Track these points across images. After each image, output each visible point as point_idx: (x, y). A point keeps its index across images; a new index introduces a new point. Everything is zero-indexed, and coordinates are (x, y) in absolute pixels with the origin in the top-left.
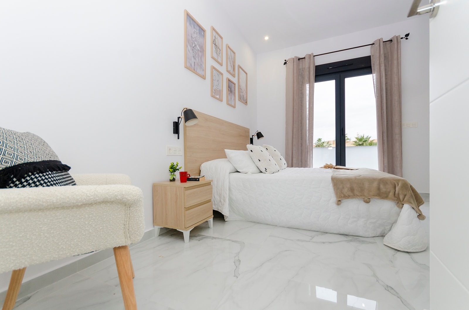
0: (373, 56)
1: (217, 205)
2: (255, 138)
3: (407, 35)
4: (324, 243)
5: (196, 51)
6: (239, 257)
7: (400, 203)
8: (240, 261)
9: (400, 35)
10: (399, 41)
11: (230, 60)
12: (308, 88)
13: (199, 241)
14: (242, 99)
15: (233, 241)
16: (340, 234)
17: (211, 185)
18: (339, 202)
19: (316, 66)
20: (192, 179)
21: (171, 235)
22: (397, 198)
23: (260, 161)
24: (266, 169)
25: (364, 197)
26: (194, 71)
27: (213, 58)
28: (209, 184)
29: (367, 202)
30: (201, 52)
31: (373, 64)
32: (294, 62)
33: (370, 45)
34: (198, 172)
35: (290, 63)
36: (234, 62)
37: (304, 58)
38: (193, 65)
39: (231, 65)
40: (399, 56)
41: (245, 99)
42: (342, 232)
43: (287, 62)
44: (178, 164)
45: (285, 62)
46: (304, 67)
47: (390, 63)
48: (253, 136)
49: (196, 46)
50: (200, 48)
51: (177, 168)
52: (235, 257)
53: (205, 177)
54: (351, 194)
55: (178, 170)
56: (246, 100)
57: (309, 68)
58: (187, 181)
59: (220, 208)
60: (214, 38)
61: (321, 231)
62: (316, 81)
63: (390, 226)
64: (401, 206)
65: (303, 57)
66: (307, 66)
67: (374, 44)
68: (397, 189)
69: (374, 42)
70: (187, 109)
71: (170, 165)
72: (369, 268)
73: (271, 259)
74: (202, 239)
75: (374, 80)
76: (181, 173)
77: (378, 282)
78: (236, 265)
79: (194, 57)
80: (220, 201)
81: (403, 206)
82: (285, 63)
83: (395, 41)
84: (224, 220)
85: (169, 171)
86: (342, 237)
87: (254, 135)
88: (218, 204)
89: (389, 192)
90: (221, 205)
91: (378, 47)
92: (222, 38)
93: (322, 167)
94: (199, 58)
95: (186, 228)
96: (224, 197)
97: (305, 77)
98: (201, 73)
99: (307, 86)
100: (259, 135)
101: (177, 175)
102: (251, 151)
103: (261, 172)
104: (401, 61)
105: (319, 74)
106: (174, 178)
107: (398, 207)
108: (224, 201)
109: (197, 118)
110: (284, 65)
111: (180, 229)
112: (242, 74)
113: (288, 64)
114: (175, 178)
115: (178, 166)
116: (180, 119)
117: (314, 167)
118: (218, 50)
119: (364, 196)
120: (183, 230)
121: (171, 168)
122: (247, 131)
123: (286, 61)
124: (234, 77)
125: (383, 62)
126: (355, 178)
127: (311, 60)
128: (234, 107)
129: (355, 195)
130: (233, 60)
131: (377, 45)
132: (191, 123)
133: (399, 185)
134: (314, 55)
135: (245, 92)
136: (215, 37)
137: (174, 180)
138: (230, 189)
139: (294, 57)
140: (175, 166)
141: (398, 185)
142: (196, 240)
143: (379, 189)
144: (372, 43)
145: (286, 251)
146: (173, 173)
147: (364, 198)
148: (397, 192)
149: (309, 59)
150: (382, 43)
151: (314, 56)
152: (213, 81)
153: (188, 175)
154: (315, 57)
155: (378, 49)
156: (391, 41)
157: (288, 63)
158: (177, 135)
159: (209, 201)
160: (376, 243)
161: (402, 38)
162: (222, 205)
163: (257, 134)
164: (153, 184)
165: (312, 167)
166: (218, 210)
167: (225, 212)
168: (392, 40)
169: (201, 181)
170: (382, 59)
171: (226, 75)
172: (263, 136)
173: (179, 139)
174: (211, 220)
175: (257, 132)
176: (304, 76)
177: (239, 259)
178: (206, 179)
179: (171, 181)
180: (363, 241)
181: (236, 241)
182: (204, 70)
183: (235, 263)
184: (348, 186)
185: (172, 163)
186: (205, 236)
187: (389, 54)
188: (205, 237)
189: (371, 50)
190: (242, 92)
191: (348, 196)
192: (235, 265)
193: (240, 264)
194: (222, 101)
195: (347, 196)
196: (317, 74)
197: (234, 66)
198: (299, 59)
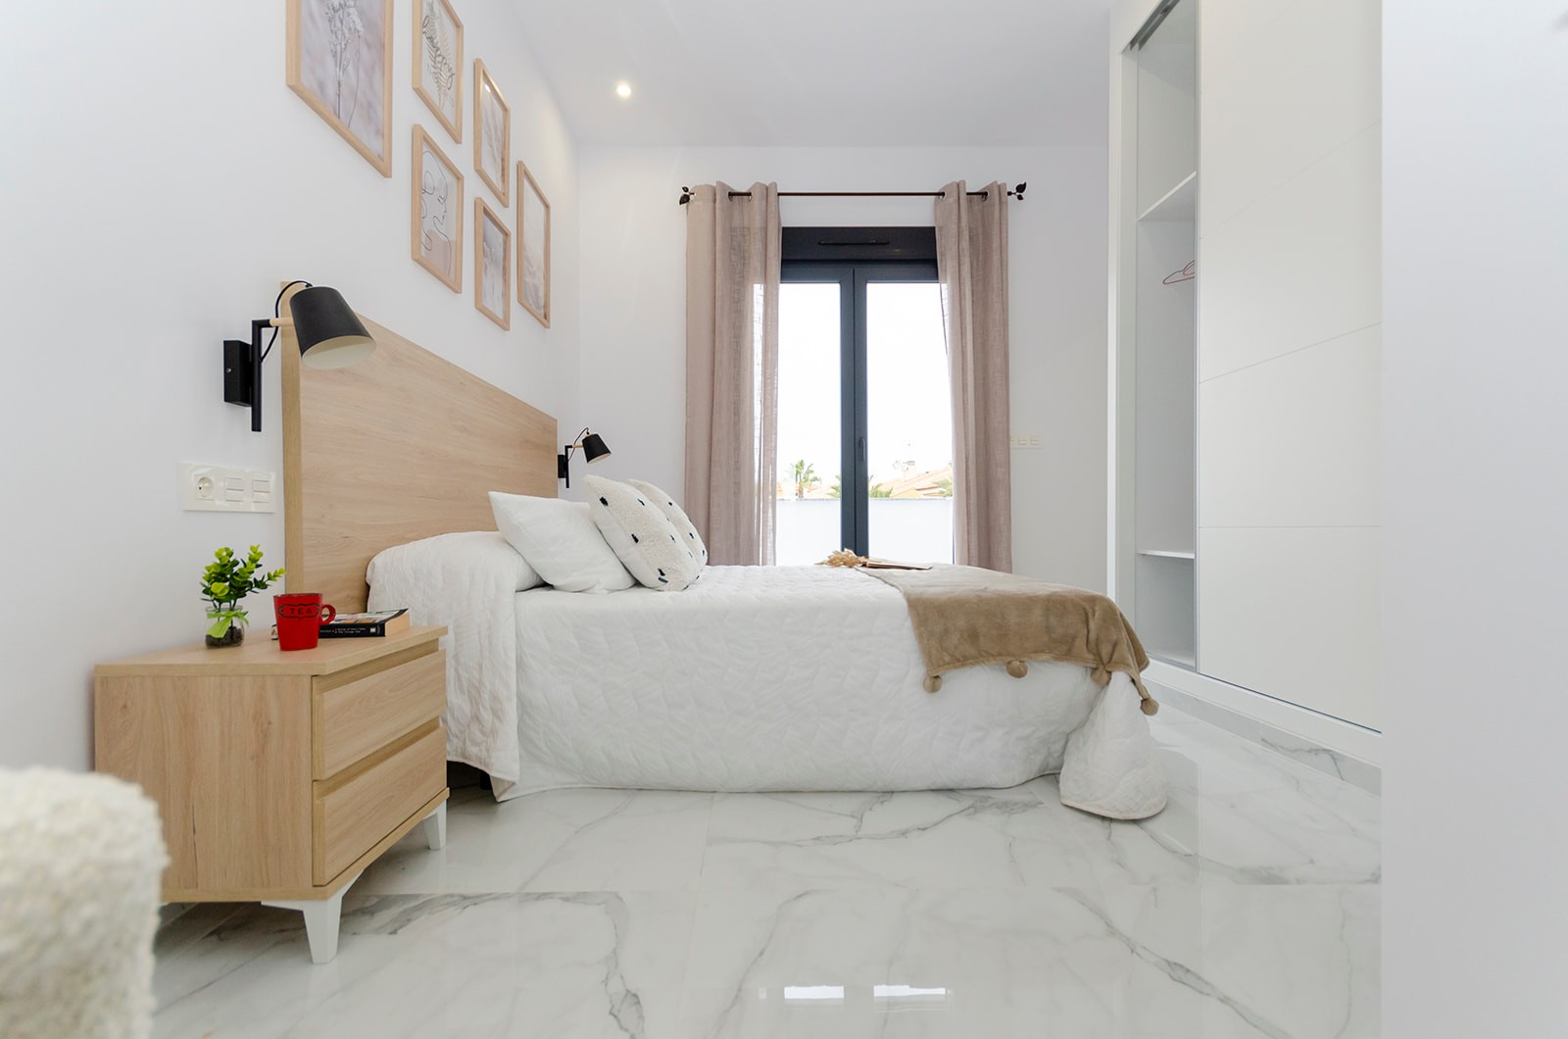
0: (941, 229)
1: (457, 737)
2: (578, 457)
3: (1021, 188)
4: (904, 833)
5: (346, 32)
6: (622, 977)
7: (1101, 667)
8: (635, 995)
9: (1005, 184)
10: (1003, 200)
11: (490, 130)
12: (762, 298)
13: (394, 932)
14: (531, 301)
15: (566, 899)
16: (932, 790)
17: (437, 650)
18: (934, 683)
19: (784, 228)
20: (340, 631)
21: (216, 932)
22: (1093, 654)
23: (636, 540)
24: (662, 574)
25: (1009, 659)
26: (334, 120)
27: (420, 92)
28: (428, 647)
29: (1018, 674)
30: (369, 46)
31: (942, 255)
32: (715, 201)
33: (933, 197)
34: (357, 592)
35: (701, 203)
36: (505, 146)
37: (749, 194)
38: (331, 90)
39: (493, 151)
40: (1004, 243)
41: (542, 303)
42: (939, 783)
43: (691, 197)
44: (261, 555)
45: (685, 195)
46: (746, 223)
47: (981, 258)
48: (567, 447)
49: (346, 9)
50: (363, 26)
51: (253, 576)
52: (606, 982)
53: (408, 615)
54: (970, 650)
55: (261, 585)
56: (546, 306)
57: (765, 229)
58: (320, 641)
59: (473, 750)
60: (426, 11)
61: (875, 788)
62: (785, 277)
63: (1062, 743)
64: (1105, 676)
65: (744, 191)
66: (758, 223)
67: (943, 194)
68: (1092, 625)
69: (944, 188)
70: (308, 285)
71: (210, 564)
72: (1083, 904)
73: (761, 954)
74: (405, 919)
75: (945, 302)
76: (285, 604)
77: (1138, 954)
78: (627, 1030)
79: (335, 56)
80: (477, 718)
81: (1110, 679)
82: (685, 200)
83: (994, 196)
84: (495, 798)
85: (207, 591)
86: (942, 798)
87: (571, 447)
88: (462, 732)
89: (1074, 638)
90: (480, 735)
91: (956, 206)
92: (458, 25)
93: (822, 563)
94: (362, 74)
95: (319, 887)
96: (495, 698)
97: (749, 257)
98: (374, 145)
99: (758, 290)
100: (594, 447)
101: (258, 612)
102: (604, 501)
103: (637, 584)
104: (1007, 256)
105: (794, 258)
106: (232, 628)
107: (1097, 681)
108: (497, 714)
109: (369, 336)
110: (681, 203)
111: (288, 898)
112: (533, 208)
113: (696, 203)
114: (239, 627)
115: (258, 566)
116: (266, 334)
117: (779, 564)
118: (445, 69)
119: (1009, 655)
120: (303, 897)
121: (219, 577)
122: (549, 426)
123: (687, 193)
124: (505, 205)
125: (967, 253)
126: (979, 596)
127: (769, 205)
128: (504, 324)
129: (985, 654)
130: (499, 133)
131: (951, 199)
132: (328, 357)
133: (1097, 614)
134: (779, 191)
135: (540, 275)
136: (432, 9)
137: (233, 638)
138: (520, 665)
139: (715, 185)
140: (241, 565)
141: (1094, 615)
142: (377, 931)
143: (1048, 629)
144: (936, 191)
145: (799, 896)
146: (225, 605)
147: (1009, 663)
148: (1093, 636)
149: (764, 203)
150: (963, 196)
151: (779, 194)
152: (421, 196)
153: (326, 611)
154: (780, 197)
155: (955, 212)
156: (984, 194)
157: (696, 199)
158: (249, 409)
159: (430, 727)
160: (1042, 803)
161: (1010, 194)
162: (484, 734)
163: (583, 441)
164: (97, 667)
165: (775, 565)
166: (464, 757)
167: (502, 763)
168: (986, 194)
169: (396, 638)
170: (965, 244)
171: (474, 188)
172: (609, 452)
173: (259, 430)
174: (441, 810)
175: (584, 435)
176: (747, 255)
177: (628, 991)
178: (411, 624)
179: (213, 643)
180: (1006, 804)
181: (579, 893)
182: (384, 133)
183: (615, 1017)
184: (961, 623)
185: (225, 554)
186: (416, 897)
187: (980, 231)
188: (419, 908)
189: (935, 210)
190: (530, 273)
191: (961, 659)
192: (621, 1027)
193: (641, 1017)
194: (456, 292)
195: (959, 660)
196: (786, 258)
197: (503, 160)
198: (732, 195)
